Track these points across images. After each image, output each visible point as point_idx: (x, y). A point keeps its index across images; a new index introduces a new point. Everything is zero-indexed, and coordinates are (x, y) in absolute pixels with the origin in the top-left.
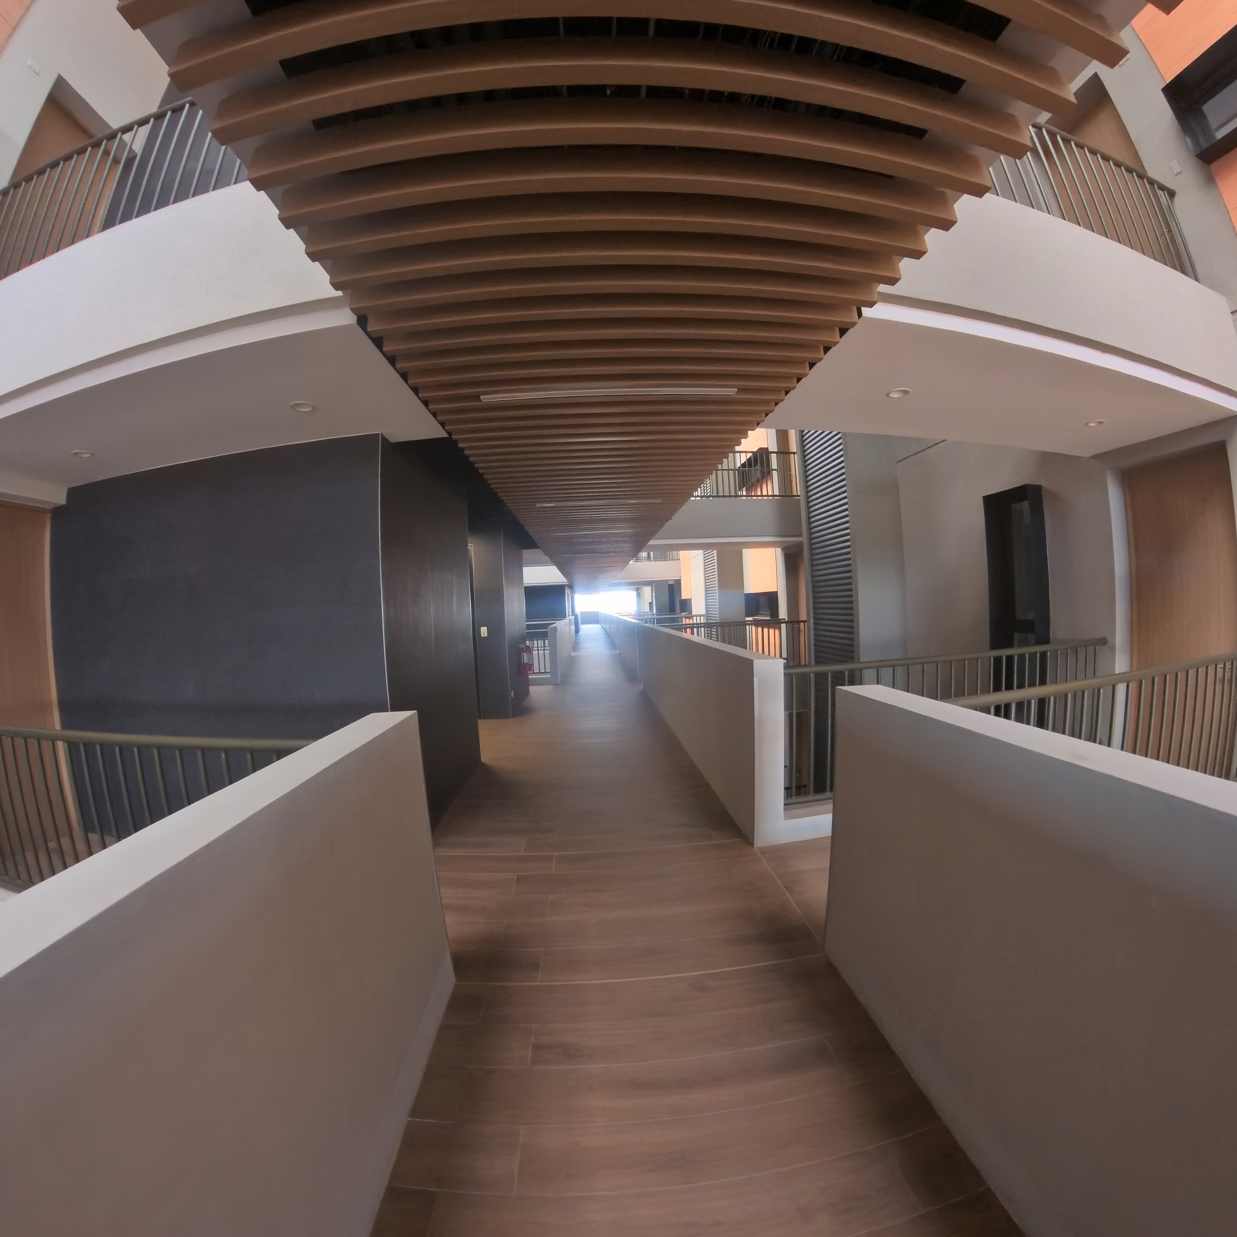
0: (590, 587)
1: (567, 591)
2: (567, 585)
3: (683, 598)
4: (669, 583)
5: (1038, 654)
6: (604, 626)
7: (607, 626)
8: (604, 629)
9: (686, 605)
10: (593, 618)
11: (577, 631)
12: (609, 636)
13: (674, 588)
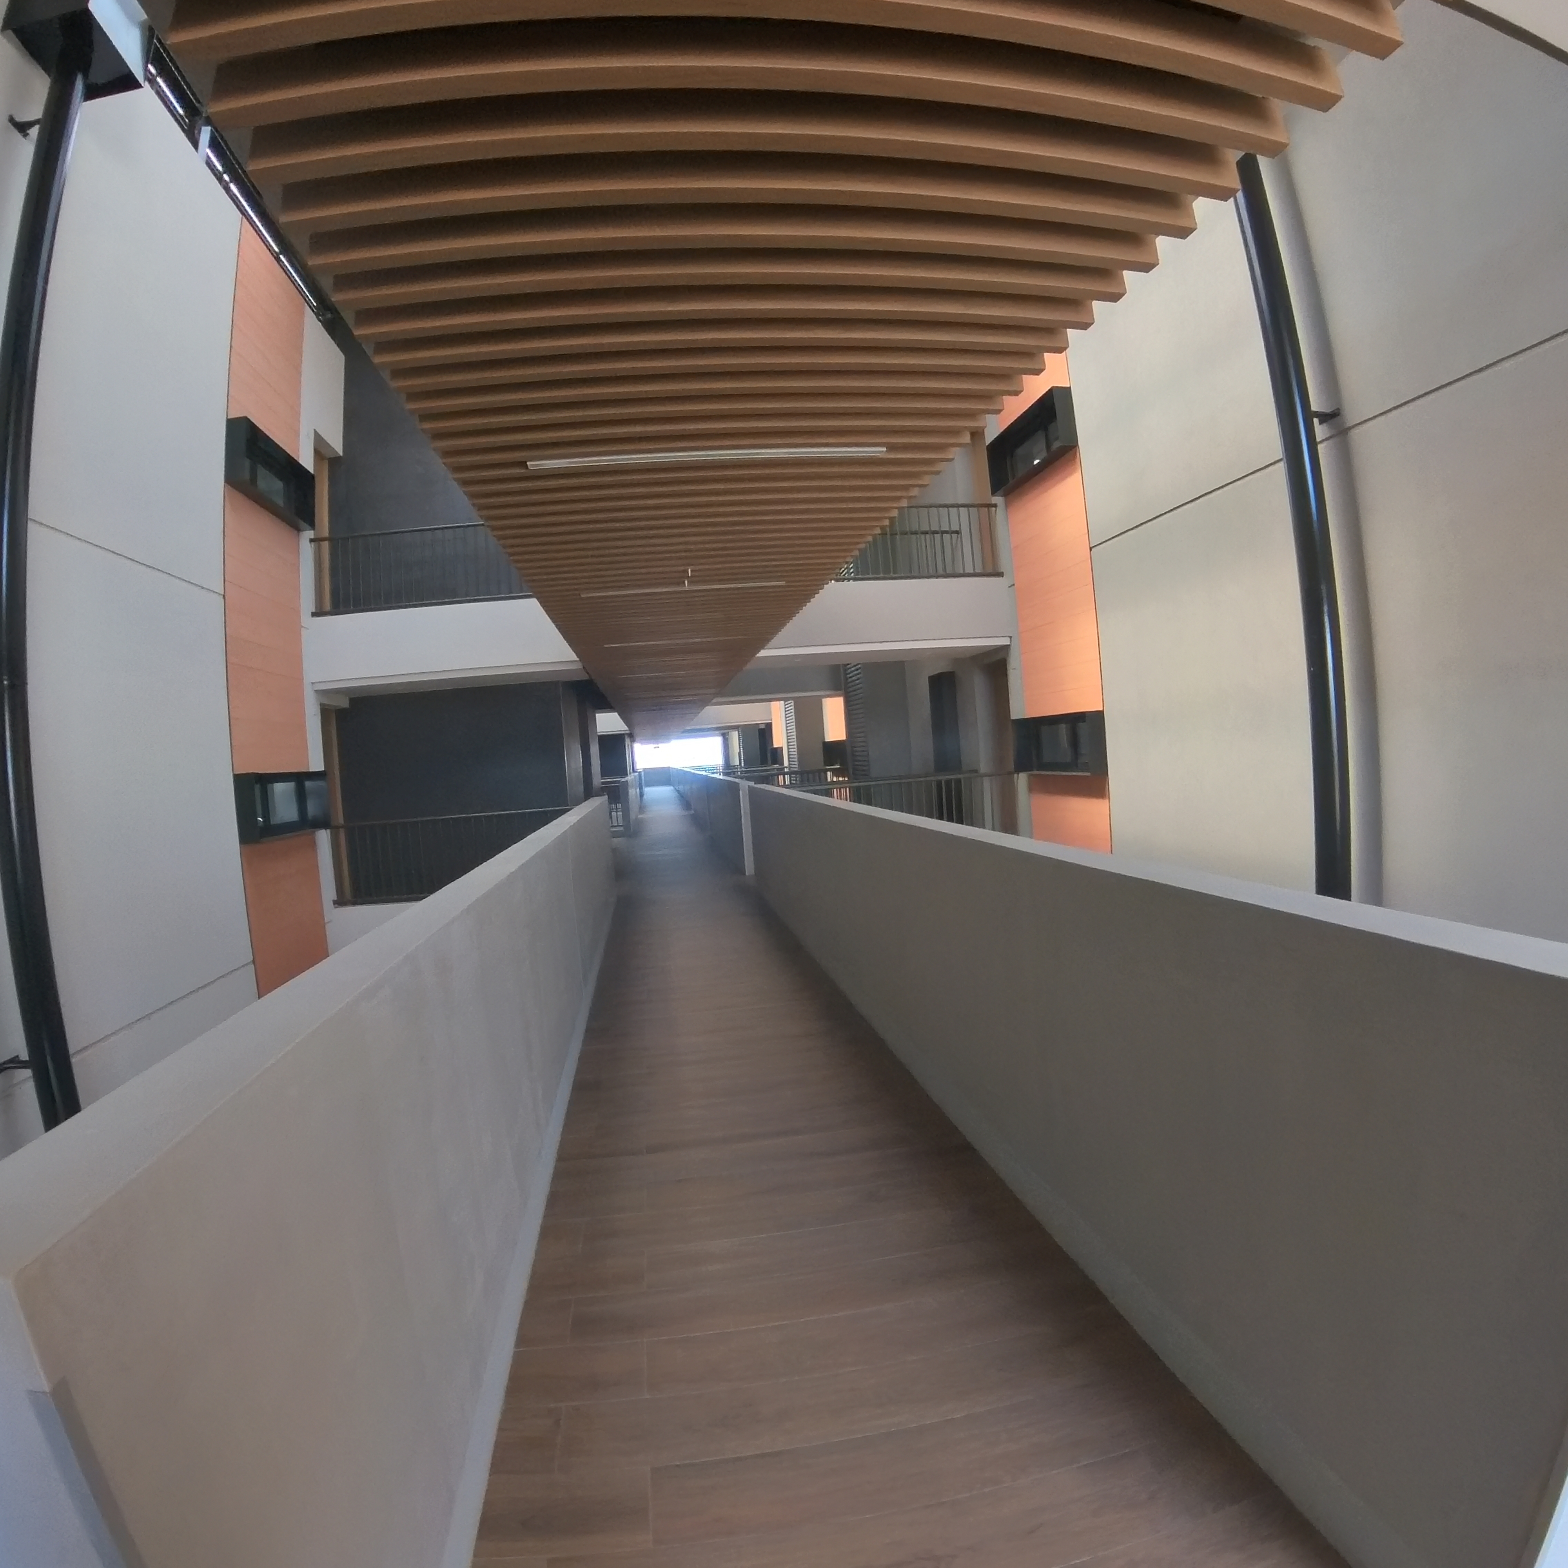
0: (657, 736)
1: (627, 741)
2: (627, 734)
3: (775, 746)
4: (760, 728)
5: (953, 781)
6: (677, 788)
7: (681, 788)
8: (678, 791)
9: (776, 754)
10: (663, 776)
11: (642, 795)
12: (685, 801)
13: (765, 732)
